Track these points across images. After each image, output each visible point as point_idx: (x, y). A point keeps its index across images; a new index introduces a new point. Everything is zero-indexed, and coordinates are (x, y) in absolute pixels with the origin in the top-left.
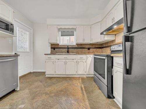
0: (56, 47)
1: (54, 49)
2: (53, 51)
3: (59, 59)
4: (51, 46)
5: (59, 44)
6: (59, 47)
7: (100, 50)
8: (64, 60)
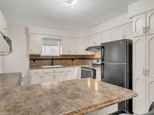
0: (36, 58)
1: (34, 60)
2: (33, 64)
3: (46, 73)
4: (30, 57)
5: (40, 55)
6: (41, 58)
7: (83, 60)
8: (53, 74)
